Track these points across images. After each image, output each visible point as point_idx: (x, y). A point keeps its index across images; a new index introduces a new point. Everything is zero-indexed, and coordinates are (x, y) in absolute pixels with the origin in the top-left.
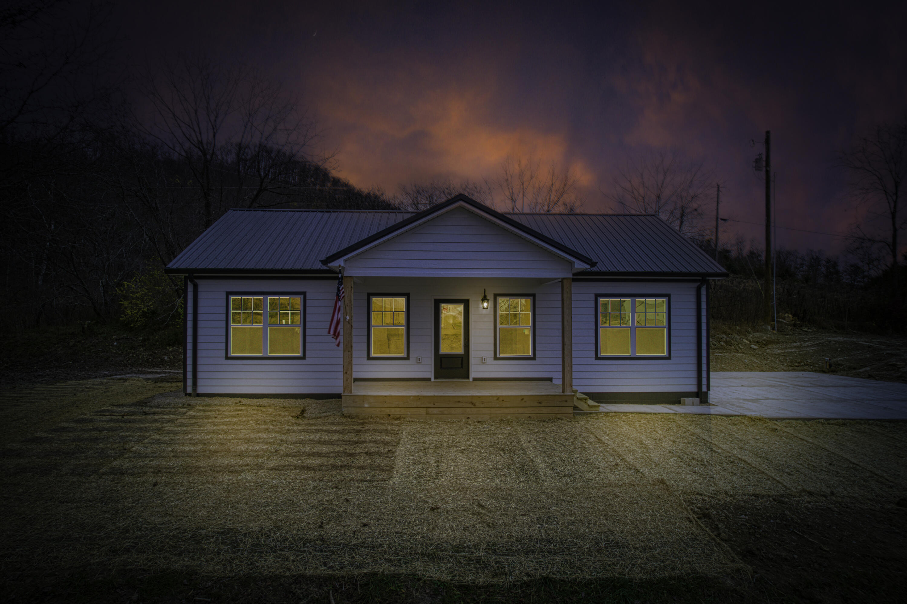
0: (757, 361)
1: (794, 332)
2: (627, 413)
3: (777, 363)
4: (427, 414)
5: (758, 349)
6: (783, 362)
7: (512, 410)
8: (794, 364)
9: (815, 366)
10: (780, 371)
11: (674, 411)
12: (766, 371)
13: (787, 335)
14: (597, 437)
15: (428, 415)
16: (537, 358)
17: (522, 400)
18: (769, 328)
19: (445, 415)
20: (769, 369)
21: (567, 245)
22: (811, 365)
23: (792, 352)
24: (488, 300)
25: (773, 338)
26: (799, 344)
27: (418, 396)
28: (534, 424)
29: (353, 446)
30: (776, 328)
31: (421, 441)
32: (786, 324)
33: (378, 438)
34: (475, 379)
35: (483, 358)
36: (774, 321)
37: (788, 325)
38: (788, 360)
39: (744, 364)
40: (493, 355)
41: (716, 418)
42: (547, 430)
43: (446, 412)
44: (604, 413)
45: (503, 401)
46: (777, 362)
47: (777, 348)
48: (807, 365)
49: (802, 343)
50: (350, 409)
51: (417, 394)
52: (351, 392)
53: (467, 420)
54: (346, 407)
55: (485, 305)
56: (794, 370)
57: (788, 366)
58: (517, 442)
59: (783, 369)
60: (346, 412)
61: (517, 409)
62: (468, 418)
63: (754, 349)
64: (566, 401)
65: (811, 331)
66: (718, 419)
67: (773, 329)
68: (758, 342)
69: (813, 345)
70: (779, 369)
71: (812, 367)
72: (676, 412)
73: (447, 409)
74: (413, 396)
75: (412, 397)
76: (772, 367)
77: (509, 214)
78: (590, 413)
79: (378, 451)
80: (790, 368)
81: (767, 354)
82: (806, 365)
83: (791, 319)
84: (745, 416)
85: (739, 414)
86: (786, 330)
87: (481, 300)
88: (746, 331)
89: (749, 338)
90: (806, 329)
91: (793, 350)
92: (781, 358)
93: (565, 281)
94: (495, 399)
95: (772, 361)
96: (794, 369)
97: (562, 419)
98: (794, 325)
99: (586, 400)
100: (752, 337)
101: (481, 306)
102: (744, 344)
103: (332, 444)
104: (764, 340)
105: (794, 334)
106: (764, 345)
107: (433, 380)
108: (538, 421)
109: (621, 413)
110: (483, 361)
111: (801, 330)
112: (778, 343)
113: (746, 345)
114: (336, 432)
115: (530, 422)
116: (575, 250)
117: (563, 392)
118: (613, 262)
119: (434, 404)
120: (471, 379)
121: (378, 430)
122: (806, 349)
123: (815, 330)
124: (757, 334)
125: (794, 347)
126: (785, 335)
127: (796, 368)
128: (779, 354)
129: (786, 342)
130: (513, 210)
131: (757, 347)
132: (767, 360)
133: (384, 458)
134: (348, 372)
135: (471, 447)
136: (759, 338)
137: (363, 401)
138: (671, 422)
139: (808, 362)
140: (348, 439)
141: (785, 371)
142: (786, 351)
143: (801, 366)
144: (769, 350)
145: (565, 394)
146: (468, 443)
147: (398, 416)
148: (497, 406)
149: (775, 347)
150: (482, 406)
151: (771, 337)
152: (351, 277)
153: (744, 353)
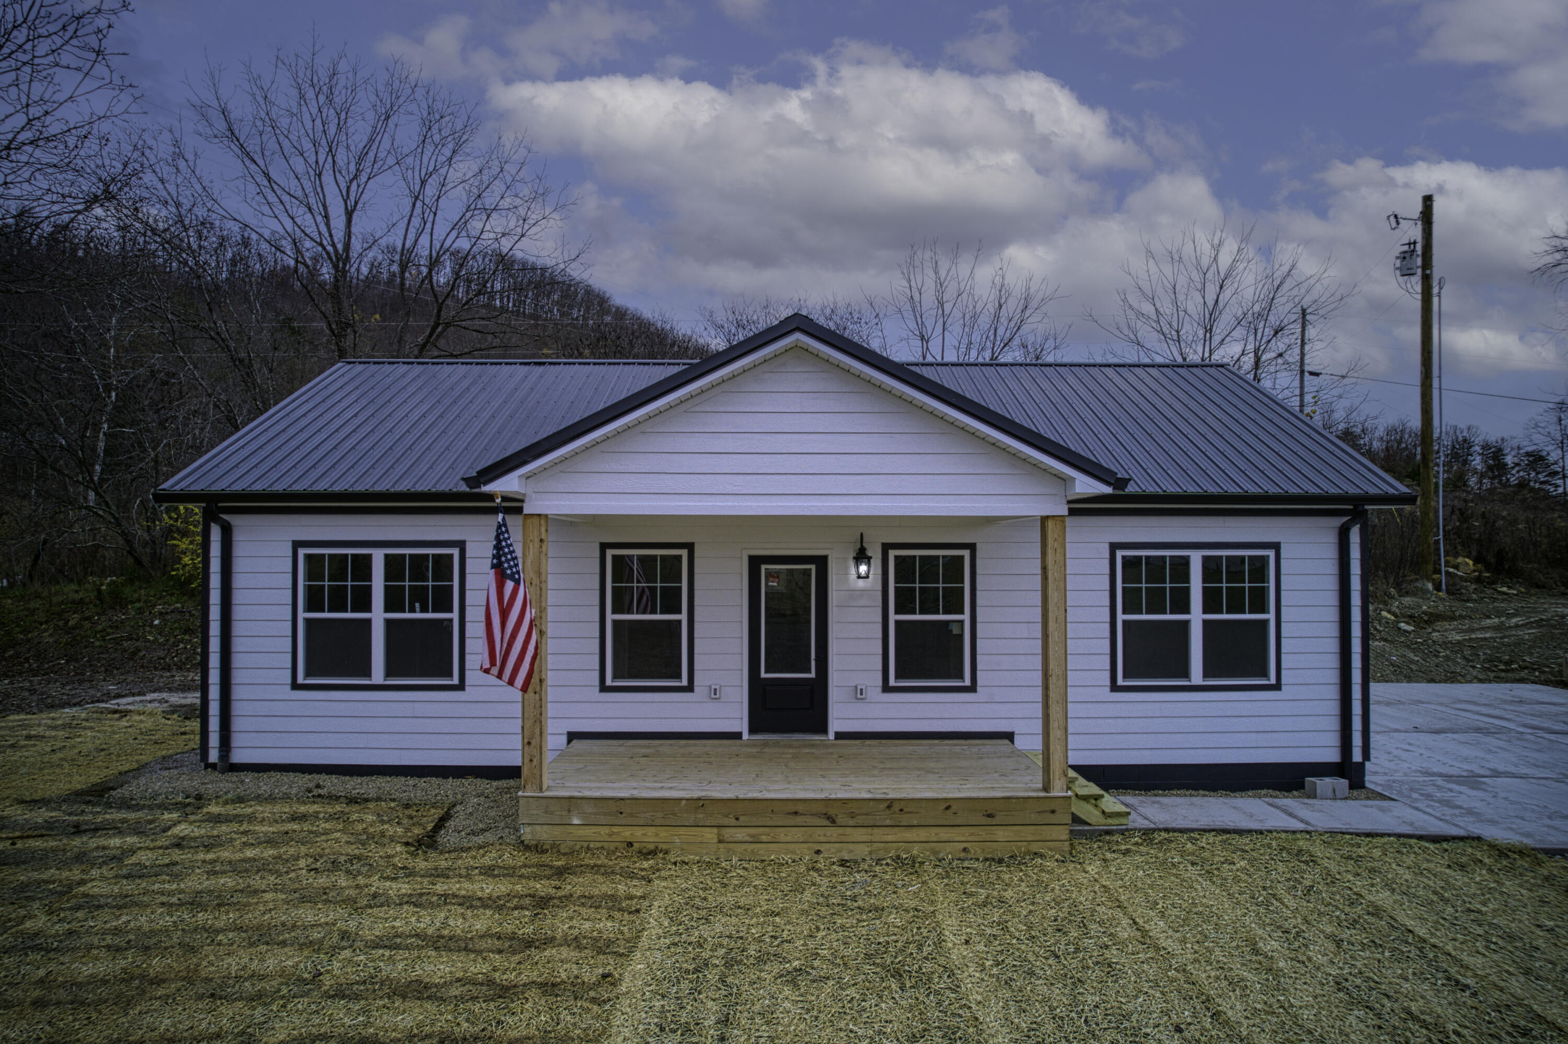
0: (1416, 659)
1: (1483, 595)
2: (1192, 830)
3: (1459, 663)
4: (720, 842)
5: (1413, 631)
6: (1472, 661)
7: (922, 834)
8: (1496, 666)
9: (1544, 672)
10: (1470, 682)
11: (1302, 821)
12: (1440, 682)
13: (1468, 601)
14: (1135, 923)
15: (721, 845)
16: (978, 689)
17: (948, 808)
18: (1430, 586)
19: (764, 845)
20: (1446, 676)
21: (1042, 432)
22: (1535, 670)
23: (1485, 639)
24: (869, 558)
25: (1441, 608)
26: (1496, 620)
27: (699, 799)
28: (975, 870)
29: (517, 958)
30: (1444, 587)
31: (693, 939)
32: (1461, 578)
33: (587, 925)
34: (840, 736)
35: (859, 687)
36: (1440, 573)
37: (1466, 581)
38: (1482, 657)
39: (1392, 664)
40: (879, 682)
41: (1411, 846)
42: (1009, 894)
43: (764, 838)
44: (1140, 830)
45: (901, 810)
46: (1460, 661)
47: (1453, 630)
48: (1526, 668)
49: (1503, 619)
50: (538, 828)
51: (696, 794)
52: (541, 790)
53: (815, 857)
54: (529, 824)
55: (863, 569)
56: (1499, 680)
57: (1484, 669)
58: (934, 943)
59: (1476, 678)
60: (529, 837)
61: (934, 830)
62: (818, 852)
63: (1405, 631)
64: (1053, 812)
65: (1515, 592)
66: (1416, 849)
67: (1438, 587)
68: (1411, 617)
69: (1527, 623)
70: (1468, 677)
71: (1537, 673)
72: (1310, 828)
73: (767, 830)
74: (687, 800)
75: (684, 802)
76: (1452, 672)
77: (917, 365)
78: (1108, 833)
79: (577, 977)
80: (1492, 675)
81: (1434, 642)
82: (1522, 668)
83: (1472, 567)
84: (1479, 838)
85: (1462, 833)
86: (1464, 591)
87: (854, 558)
88: (1385, 594)
89: (1394, 609)
90: (1505, 589)
91: (1488, 635)
92: (1467, 652)
93: (1050, 524)
94: (883, 806)
95: (1447, 658)
96: (1499, 677)
97: (1042, 856)
98: (1478, 580)
99: (1096, 799)
100: (1398, 607)
101: (853, 571)
102: (1383, 621)
103: (466, 949)
104: (1424, 613)
105: (1482, 598)
106: (1426, 622)
107: (745, 736)
108: (986, 860)
109: (1182, 831)
110: (859, 694)
111: (1495, 590)
112: (1453, 619)
113: (1387, 623)
114: (486, 903)
115: (966, 864)
116: (1062, 443)
117: (1046, 788)
118: (1149, 471)
119: (737, 819)
120: (831, 736)
121: (591, 897)
122: (1514, 632)
123: (1523, 590)
124: (1407, 600)
125: (1488, 628)
126: (1464, 601)
127: (1503, 674)
128: (1459, 642)
129: (1471, 618)
130: (924, 358)
131: (1412, 628)
132: (1437, 657)
133: (586, 1005)
134: (533, 742)
135: (816, 963)
136: (1413, 609)
137: (569, 811)
138: (1306, 862)
139: (1525, 660)
140: (509, 928)
141: (1481, 681)
142: (1473, 636)
143: (1513, 669)
144: (1437, 634)
145: (1051, 794)
146: (811, 944)
147: (651, 847)
148: (888, 822)
149: (1448, 627)
150: (851, 823)
151: (1437, 607)
152: (539, 515)
153: (1386, 640)
